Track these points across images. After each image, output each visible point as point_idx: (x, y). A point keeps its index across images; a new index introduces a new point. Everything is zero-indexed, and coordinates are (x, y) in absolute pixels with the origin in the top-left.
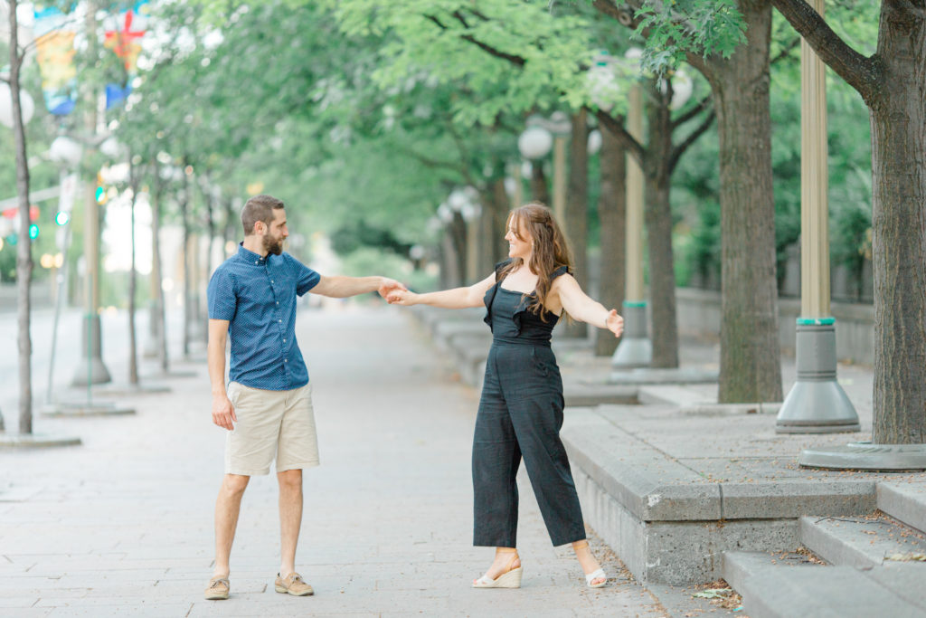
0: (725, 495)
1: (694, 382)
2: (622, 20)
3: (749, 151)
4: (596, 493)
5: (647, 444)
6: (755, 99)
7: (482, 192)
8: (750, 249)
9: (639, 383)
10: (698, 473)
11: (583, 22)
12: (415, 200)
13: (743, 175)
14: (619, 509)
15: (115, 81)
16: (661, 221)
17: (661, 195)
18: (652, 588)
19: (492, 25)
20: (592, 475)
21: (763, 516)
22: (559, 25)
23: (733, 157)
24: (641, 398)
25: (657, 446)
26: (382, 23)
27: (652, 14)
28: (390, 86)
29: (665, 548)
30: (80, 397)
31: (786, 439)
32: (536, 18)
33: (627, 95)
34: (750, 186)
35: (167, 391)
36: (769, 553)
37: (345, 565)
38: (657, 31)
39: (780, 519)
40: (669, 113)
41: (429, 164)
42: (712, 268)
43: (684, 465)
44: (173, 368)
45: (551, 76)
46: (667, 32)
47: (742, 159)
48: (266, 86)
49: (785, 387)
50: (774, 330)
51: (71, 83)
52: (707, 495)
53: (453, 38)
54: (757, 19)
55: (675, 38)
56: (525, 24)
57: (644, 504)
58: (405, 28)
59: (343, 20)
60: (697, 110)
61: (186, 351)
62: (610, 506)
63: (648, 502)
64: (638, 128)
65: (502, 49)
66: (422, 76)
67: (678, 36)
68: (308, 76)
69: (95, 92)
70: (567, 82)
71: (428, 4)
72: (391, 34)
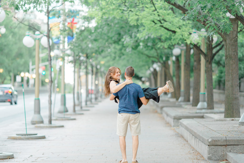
0: (227, 139)
1: (217, 113)
2: (201, 23)
3: (232, 56)
4: (195, 139)
5: (207, 127)
6: (234, 43)
7: (162, 64)
8: (232, 80)
9: (204, 113)
10: (220, 134)
11: (190, 22)
12: (144, 66)
13: (231, 61)
14: (201, 142)
15: (70, 35)
16: (209, 72)
17: (210, 66)
18: (210, 161)
19: (167, 23)
20: (193, 135)
21: (236, 144)
22: (184, 23)
23: (229, 57)
24: (204, 117)
25: (210, 128)
26: (140, 22)
27: (210, 23)
28: (142, 38)
29: (212, 151)
30: (61, 115)
31: (241, 126)
32: (179, 21)
33: (201, 41)
34: (233, 64)
35: (83, 114)
36: (237, 153)
38: (211, 27)
39: (240, 145)
40: (212, 45)
41: (149, 57)
42: (221, 84)
43: (217, 132)
44: (84, 108)
45: (182, 36)
46: (213, 27)
48: (108, 37)
49: (241, 114)
50: (238, 100)
51: (59, 36)
52: (223, 139)
53: (158, 26)
55: (215, 28)
56: (176, 23)
58: (146, 23)
59: (130, 21)
60: (219, 44)
61: (86, 104)
62: (199, 142)
63: (208, 140)
64: (204, 48)
65: (170, 29)
66: (150, 35)
67: (216, 28)
68: (119, 34)
69: (64, 38)
70: (186, 37)
71: (152, 18)
72: (142, 25)
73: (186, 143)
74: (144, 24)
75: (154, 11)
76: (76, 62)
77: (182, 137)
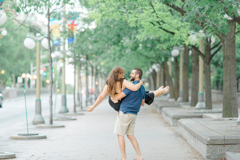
0: (225, 138)
1: (216, 113)
2: (199, 24)
3: (230, 56)
4: (194, 138)
5: (206, 127)
6: (232, 44)
7: (161, 65)
8: (230, 80)
9: (202, 113)
10: (219, 133)
11: (189, 24)
13: (229, 62)
14: (200, 142)
15: (71, 37)
16: (207, 72)
17: (208, 67)
19: (166, 25)
20: (192, 134)
21: (234, 143)
22: (183, 24)
23: (226, 57)
24: (203, 116)
25: (208, 127)
26: (139, 23)
27: (208, 24)
28: (141, 39)
29: (211, 150)
30: (62, 116)
31: (239, 126)
32: (177, 23)
33: (200, 42)
34: (230, 65)
35: (83, 114)
36: (236, 152)
37: (135, 155)
38: (209, 28)
39: (238, 144)
40: (210, 46)
41: (148, 58)
42: (219, 84)
43: (215, 132)
44: (84, 109)
45: (181, 37)
46: (211, 29)
47: (228, 58)
48: (108, 38)
49: (239, 114)
50: (236, 100)
51: (59, 37)
52: (221, 138)
53: (156, 28)
54: (232, 24)
56: (175, 24)
58: (145, 25)
59: (129, 23)
60: (217, 46)
62: (197, 141)
63: (207, 140)
64: (202, 49)
65: (168, 30)
66: (149, 37)
67: (214, 30)
68: (119, 36)
69: (65, 39)
70: (185, 38)
71: (150, 19)
72: (141, 26)
73: (185, 142)
74: (143, 26)
75: (153, 13)
76: (76, 63)
77: (181, 136)
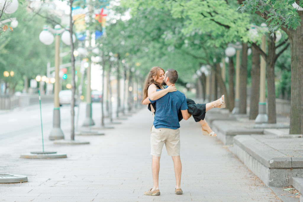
0: (293, 161)
1: (281, 128)
2: (262, 16)
3: (300, 57)
4: (253, 160)
5: (268, 146)
6: (302, 41)
7: (212, 67)
8: (300, 87)
9: (264, 128)
10: (284, 154)
11: (248, 15)
12: (189, 68)
13: (298, 64)
14: (260, 165)
15: (98, 30)
16: (271, 77)
17: (272, 70)
18: (271, 188)
19: (220, 16)
20: (251, 155)
22: (240, 16)
23: (295, 59)
24: (264, 133)
25: (271, 146)
26: (185, 14)
27: (273, 15)
28: (187, 34)
29: (275, 176)
30: (86, 129)
32: (234, 14)
33: (261, 39)
34: (300, 68)
35: (113, 128)
38: (274, 21)
40: (274, 44)
41: (195, 57)
42: (286, 93)
43: (280, 152)
44: (115, 121)
45: (238, 32)
46: (277, 21)
47: (298, 59)
48: (146, 32)
51: (84, 30)
52: (287, 160)
53: (208, 20)
55: (279, 23)
56: (230, 16)
57: (268, 163)
58: (192, 16)
59: (173, 14)
60: (284, 43)
61: (117, 116)
62: (257, 164)
63: (270, 162)
64: (264, 48)
66: (197, 31)
68: (159, 29)
69: (91, 33)
70: (243, 34)
71: (200, 9)
72: (188, 18)
73: (241, 165)
74: (190, 17)
75: (203, 1)
76: (105, 63)
77: (236, 157)
